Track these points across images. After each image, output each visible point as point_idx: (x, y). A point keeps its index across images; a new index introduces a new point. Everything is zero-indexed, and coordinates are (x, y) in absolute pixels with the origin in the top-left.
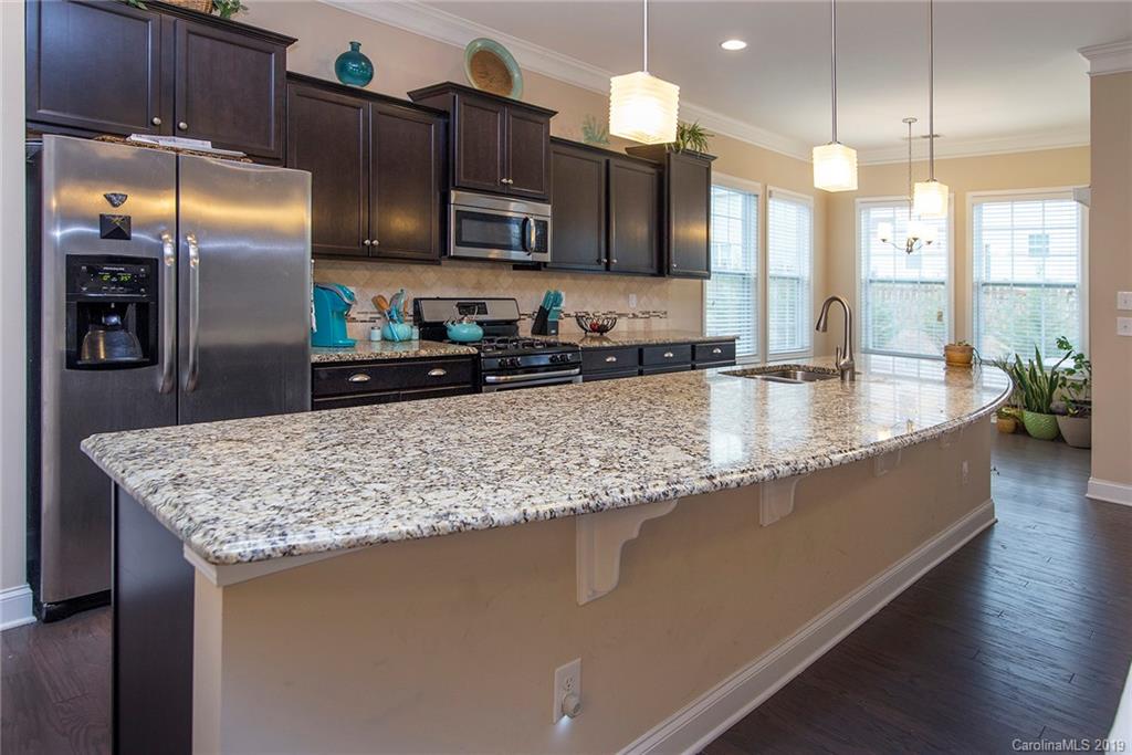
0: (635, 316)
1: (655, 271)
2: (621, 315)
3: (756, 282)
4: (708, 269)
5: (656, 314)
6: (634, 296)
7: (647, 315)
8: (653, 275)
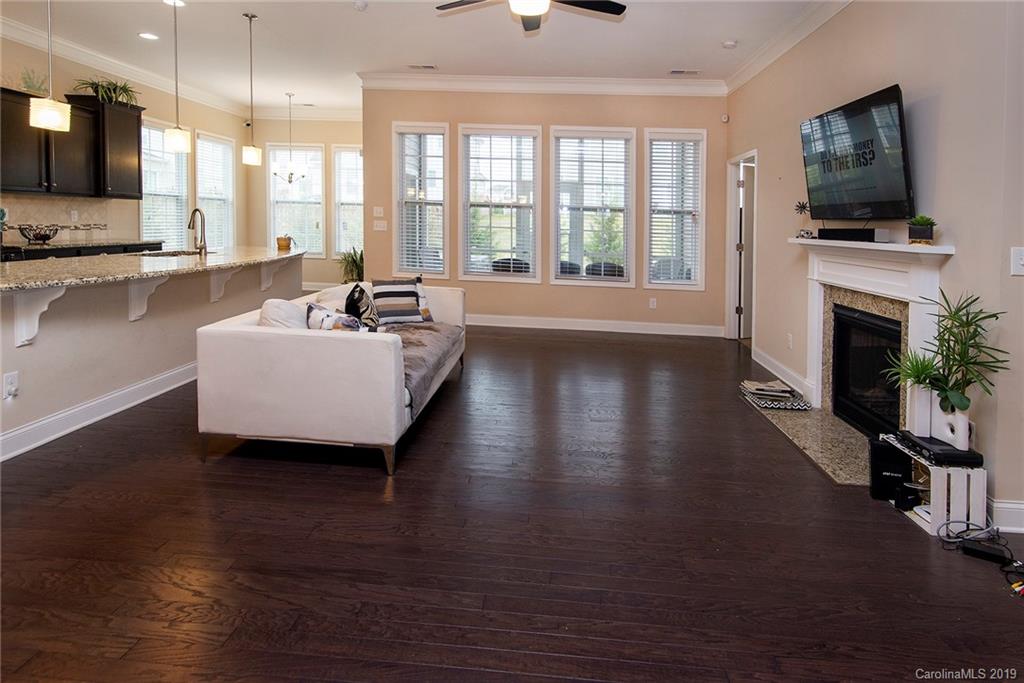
0: (76, 228)
1: (92, 193)
2: (63, 228)
3: (188, 202)
4: (140, 191)
5: (97, 226)
6: (76, 212)
7: (88, 227)
8: (91, 196)
